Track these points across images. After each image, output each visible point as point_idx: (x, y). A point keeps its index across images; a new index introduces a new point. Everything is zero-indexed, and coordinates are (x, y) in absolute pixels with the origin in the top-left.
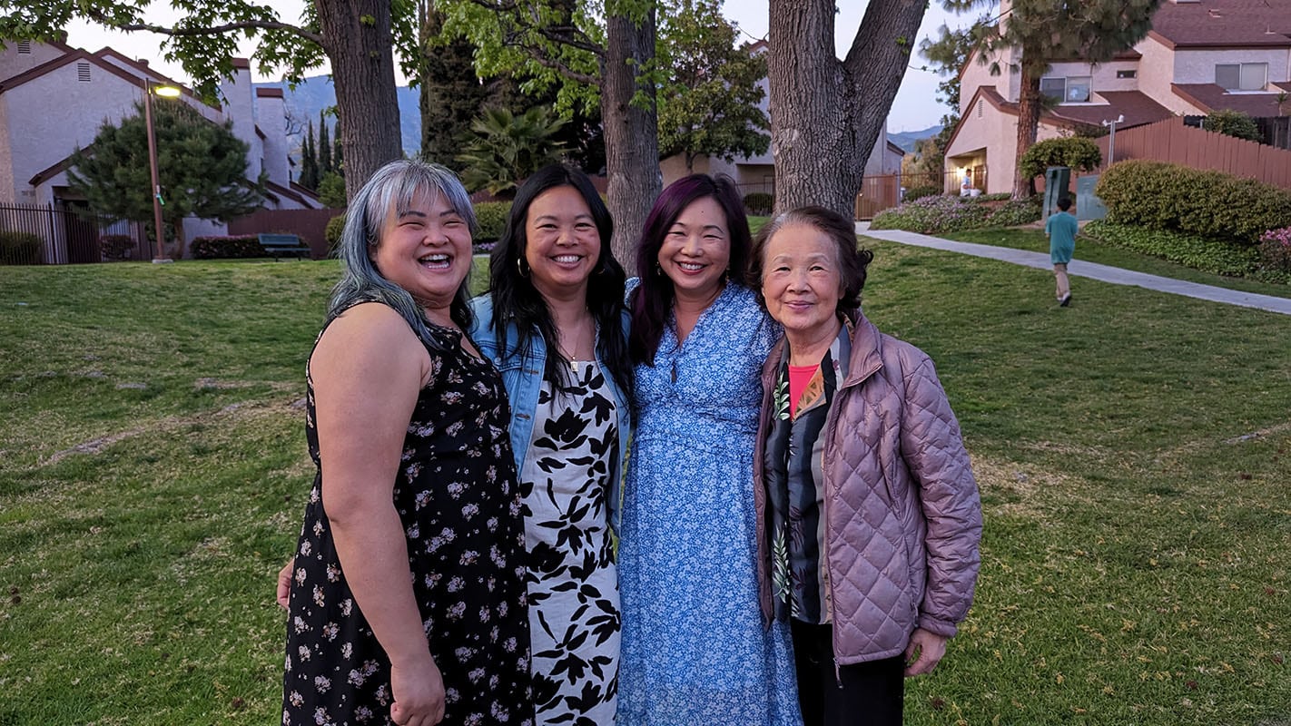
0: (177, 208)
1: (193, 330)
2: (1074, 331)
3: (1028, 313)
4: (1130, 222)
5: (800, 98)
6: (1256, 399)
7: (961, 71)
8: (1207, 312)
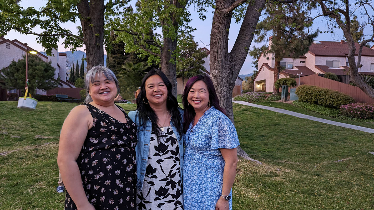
0: (32, 86)
1: (35, 121)
2: (291, 131)
3: (278, 125)
4: (305, 102)
5: (218, 62)
6: (341, 151)
7: (258, 58)
8: (327, 127)
